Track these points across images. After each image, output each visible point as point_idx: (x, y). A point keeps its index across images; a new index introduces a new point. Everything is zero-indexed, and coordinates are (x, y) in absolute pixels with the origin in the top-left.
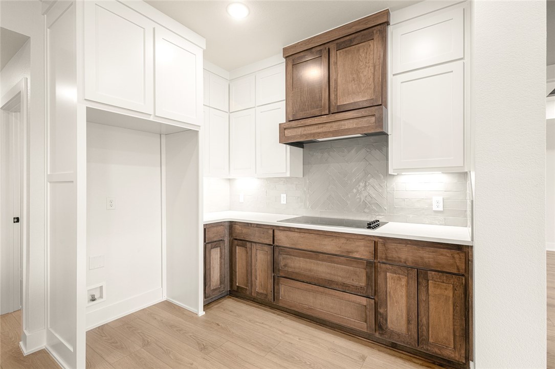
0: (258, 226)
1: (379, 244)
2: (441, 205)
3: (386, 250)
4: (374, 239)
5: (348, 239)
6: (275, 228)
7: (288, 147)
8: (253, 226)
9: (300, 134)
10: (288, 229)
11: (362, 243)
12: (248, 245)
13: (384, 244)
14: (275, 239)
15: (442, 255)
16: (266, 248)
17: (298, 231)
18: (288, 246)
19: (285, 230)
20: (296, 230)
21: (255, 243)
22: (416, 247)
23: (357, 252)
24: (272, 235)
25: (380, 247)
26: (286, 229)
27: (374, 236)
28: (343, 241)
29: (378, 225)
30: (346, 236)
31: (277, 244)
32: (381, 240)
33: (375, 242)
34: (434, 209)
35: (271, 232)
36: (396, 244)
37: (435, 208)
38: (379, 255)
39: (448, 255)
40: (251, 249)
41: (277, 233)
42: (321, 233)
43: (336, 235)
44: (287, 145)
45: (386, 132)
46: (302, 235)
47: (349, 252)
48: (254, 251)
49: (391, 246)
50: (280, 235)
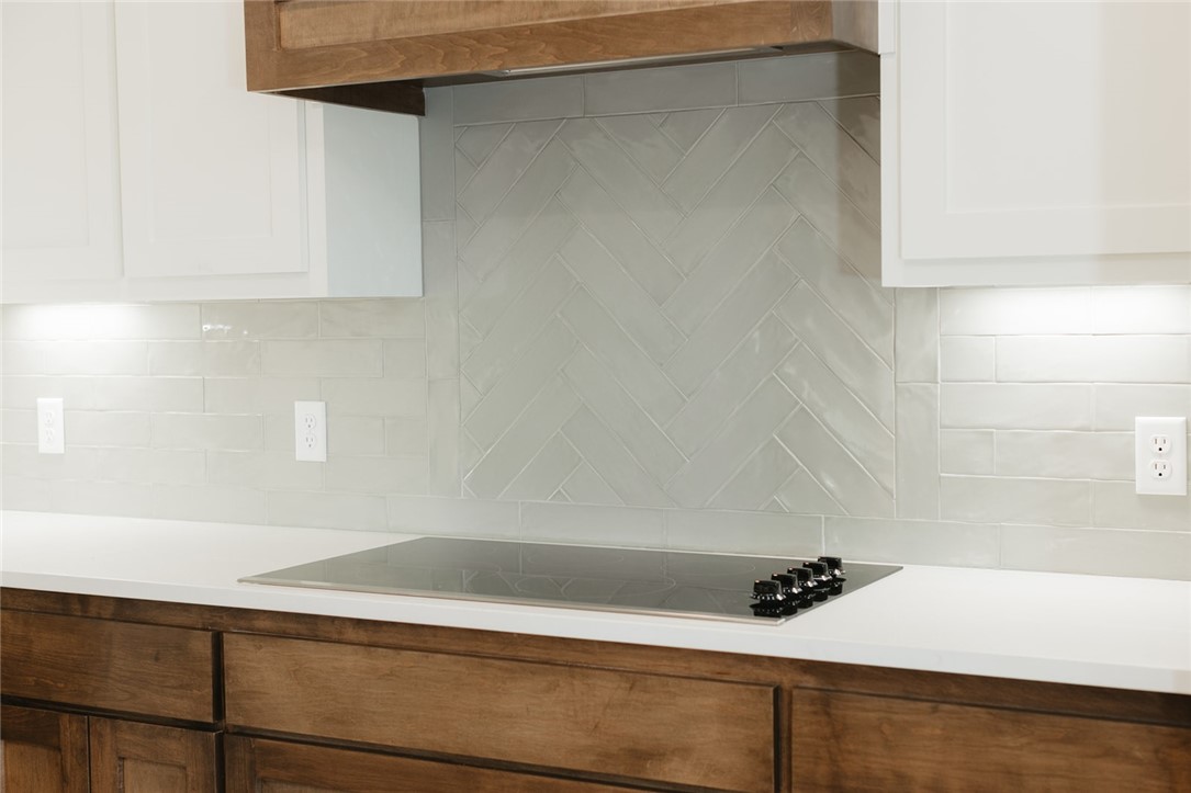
0: (127, 610)
1: (797, 706)
2: (1177, 463)
3: (837, 737)
4: (774, 676)
5: (634, 678)
6: (226, 620)
7: (316, 109)
8: (93, 611)
9: (368, 36)
10: (302, 629)
11: (709, 700)
12: (69, 729)
13: (826, 704)
14: (229, 689)
15: (1109, 753)
16: (177, 746)
17: (363, 636)
18: (304, 728)
19: (283, 635)
20: (351, 634)
21: (113, 716)
22: (982, 714)
23: (684, 752)
24: (209, 668)
25: (804, 724)
26: (291, 627)
27: (774, 661)
28: (607, 689)
29: (834, 588)
30: (629, 662)
31: (241, 722)
32: (809, 681)
33: (777, 691)
34: (1139, 489)
35: (202, 645)
36: (883, 703)
37: (1145, 483)
38: (800, 765)
39: (1138, 754)
40: (85, 756)
41: (239, 651)
42: (489, 647)
43: (571, 656)
44: (310, 104)
45: (867, 45)
46: (385, 660)
47: (640, 755)
48: (104, 765)
49: (863, 711)
50: (253, 665)
